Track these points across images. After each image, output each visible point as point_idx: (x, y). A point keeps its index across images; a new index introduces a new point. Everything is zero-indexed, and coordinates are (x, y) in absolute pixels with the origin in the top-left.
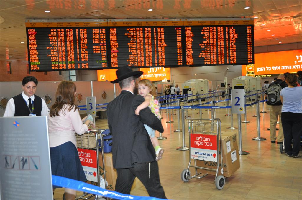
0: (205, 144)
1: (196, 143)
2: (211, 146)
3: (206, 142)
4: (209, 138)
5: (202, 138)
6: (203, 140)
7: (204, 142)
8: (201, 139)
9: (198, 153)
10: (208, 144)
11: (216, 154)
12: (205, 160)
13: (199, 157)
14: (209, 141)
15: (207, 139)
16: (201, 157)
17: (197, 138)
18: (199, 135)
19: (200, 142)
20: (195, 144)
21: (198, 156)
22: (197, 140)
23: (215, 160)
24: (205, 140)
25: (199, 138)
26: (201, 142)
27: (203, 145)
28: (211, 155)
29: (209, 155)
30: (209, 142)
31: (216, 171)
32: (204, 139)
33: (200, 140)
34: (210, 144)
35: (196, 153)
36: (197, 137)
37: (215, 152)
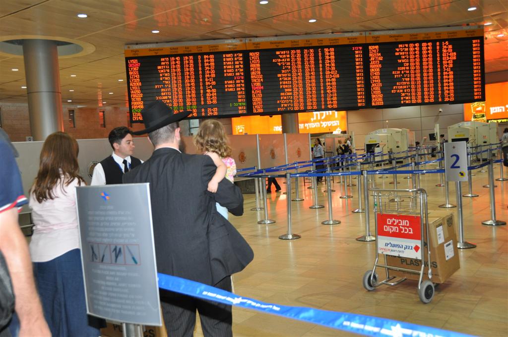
0: (402, 230)
1: (387, 229)
2: (412, 233)
3: (402, 226)
4: (408, 221)
5: (397, 221)
6: (398, 224)
7: (399, 226)
8: (394, 222)
9: (390, 245)
10: (406, 230)
11: (420, 246)
12: (402, 255)
13: (392, 250)
14: (408, 225)
15: (405, 222)
16: (394, 251)
17: (388, 221)
18: (391, 216)
19: (393, 227)
20: (385, 230)
21: (389, 250)
22: (388, 223)
23: (418, 255)
24: (401, 224)
25: (391, 221)
26: (395, 227)
27: (397, 231)
28: (410, 248)
29: (408, 247)
30: (408, 227)
31: (419, 274)
32: (399, 222)
33: (392, 225)
34: (410, 231)
35: (387, 245)
36: (388, 219)
37: (418, 243)
